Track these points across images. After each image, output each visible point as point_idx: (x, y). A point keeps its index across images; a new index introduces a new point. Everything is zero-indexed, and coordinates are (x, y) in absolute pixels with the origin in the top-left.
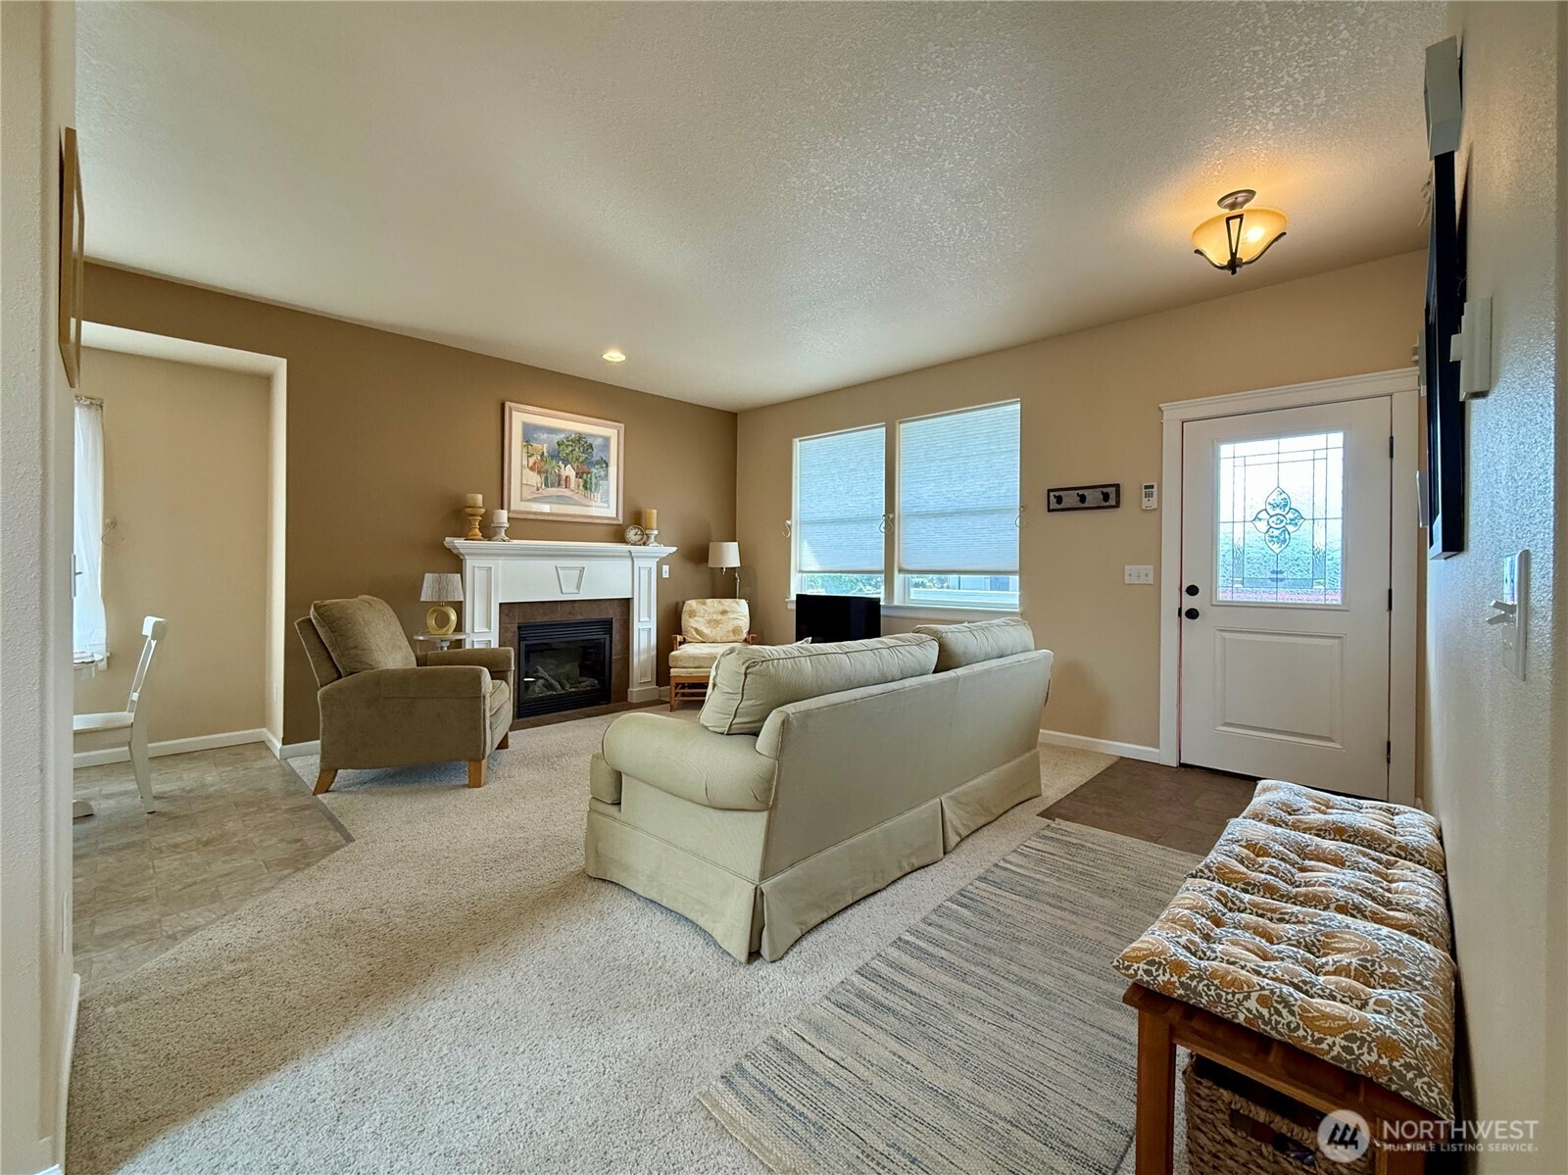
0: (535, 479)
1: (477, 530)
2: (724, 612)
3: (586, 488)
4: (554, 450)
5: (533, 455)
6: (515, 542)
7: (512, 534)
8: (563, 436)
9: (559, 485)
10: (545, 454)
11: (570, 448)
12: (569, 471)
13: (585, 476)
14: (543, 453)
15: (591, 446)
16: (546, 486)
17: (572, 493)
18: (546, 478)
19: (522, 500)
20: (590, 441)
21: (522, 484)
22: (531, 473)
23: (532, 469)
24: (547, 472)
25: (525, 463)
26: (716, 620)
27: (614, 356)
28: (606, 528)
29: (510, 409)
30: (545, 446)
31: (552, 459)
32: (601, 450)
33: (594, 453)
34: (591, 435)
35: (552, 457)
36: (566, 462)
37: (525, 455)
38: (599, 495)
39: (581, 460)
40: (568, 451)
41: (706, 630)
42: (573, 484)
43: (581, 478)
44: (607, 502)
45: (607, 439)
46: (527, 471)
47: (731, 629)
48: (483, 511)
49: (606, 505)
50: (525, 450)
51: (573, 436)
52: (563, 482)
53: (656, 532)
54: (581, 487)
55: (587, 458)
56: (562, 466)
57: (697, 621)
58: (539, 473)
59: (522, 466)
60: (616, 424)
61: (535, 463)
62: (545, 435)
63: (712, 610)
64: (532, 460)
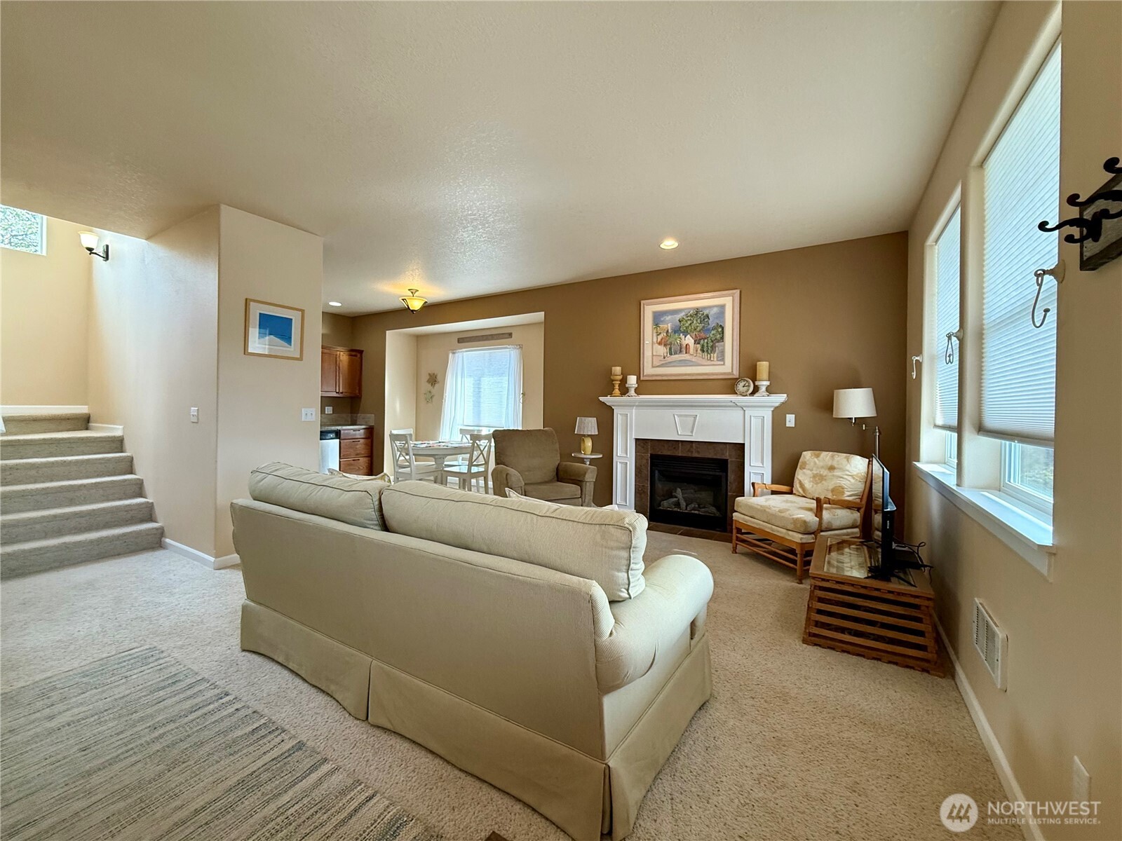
0: (662, 350)
1: (617, 390)
2: (832, 468)
3: (703, 351)
4: (676, 326)
5: (660, 333)
6: (641, 396)
7: (638, 391)
8: (683, 313)
9: (681, 351)
10: (670, 331)
11: (689, 322)
12: (689, 340)
13: (702, 342)
14: (668, 331)
15: (707, 316)
16: (671, 354)
17: (691, 357)
18: (670, 349)
19: (653, 367)
20: (706, 312)
21: (653, 355)
22: (659, 347)
23: (660, 344)
24: (671, 344)
25: (655, 340)
26: (821, 476)
27: (669, 244)
28: (722, 382)
29: (644, 305)
30: (669, 325)
31: (675, 333)
32: (717, 318)
33: (710, 322)
34: (705, 308)
35: (675, 332)
36: (685, 334)
37: (655, 334)
38: (715, 355)
39: (698, 329)
40: (687, 325)
41: (808, 485)
42: (692, 351)
43: (699, 343)
44: (723, 360)
45: (723, 307)
46: (656, 346)
47: (830, 488)
48: (620, 377)
49: (722, 363)
50: (655, 331)
51: (692, 311)
52: (684, 350)
53: (767, 383)
54: (699, 351)
55: (704, 327)
56: (683, 337)
57: (804, 473)
58: (665, 345)
59: (653, 343)
60: (731, 291)
61: (662, 339)
62: (670, 317)
63: (821, 464)
64: (660, 338)
